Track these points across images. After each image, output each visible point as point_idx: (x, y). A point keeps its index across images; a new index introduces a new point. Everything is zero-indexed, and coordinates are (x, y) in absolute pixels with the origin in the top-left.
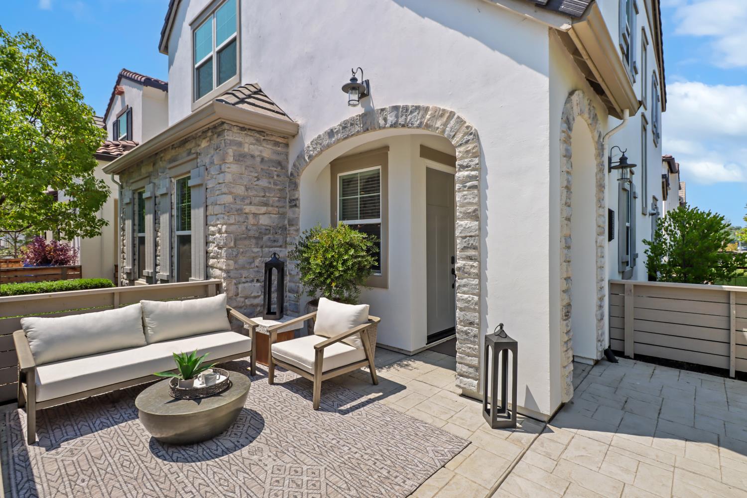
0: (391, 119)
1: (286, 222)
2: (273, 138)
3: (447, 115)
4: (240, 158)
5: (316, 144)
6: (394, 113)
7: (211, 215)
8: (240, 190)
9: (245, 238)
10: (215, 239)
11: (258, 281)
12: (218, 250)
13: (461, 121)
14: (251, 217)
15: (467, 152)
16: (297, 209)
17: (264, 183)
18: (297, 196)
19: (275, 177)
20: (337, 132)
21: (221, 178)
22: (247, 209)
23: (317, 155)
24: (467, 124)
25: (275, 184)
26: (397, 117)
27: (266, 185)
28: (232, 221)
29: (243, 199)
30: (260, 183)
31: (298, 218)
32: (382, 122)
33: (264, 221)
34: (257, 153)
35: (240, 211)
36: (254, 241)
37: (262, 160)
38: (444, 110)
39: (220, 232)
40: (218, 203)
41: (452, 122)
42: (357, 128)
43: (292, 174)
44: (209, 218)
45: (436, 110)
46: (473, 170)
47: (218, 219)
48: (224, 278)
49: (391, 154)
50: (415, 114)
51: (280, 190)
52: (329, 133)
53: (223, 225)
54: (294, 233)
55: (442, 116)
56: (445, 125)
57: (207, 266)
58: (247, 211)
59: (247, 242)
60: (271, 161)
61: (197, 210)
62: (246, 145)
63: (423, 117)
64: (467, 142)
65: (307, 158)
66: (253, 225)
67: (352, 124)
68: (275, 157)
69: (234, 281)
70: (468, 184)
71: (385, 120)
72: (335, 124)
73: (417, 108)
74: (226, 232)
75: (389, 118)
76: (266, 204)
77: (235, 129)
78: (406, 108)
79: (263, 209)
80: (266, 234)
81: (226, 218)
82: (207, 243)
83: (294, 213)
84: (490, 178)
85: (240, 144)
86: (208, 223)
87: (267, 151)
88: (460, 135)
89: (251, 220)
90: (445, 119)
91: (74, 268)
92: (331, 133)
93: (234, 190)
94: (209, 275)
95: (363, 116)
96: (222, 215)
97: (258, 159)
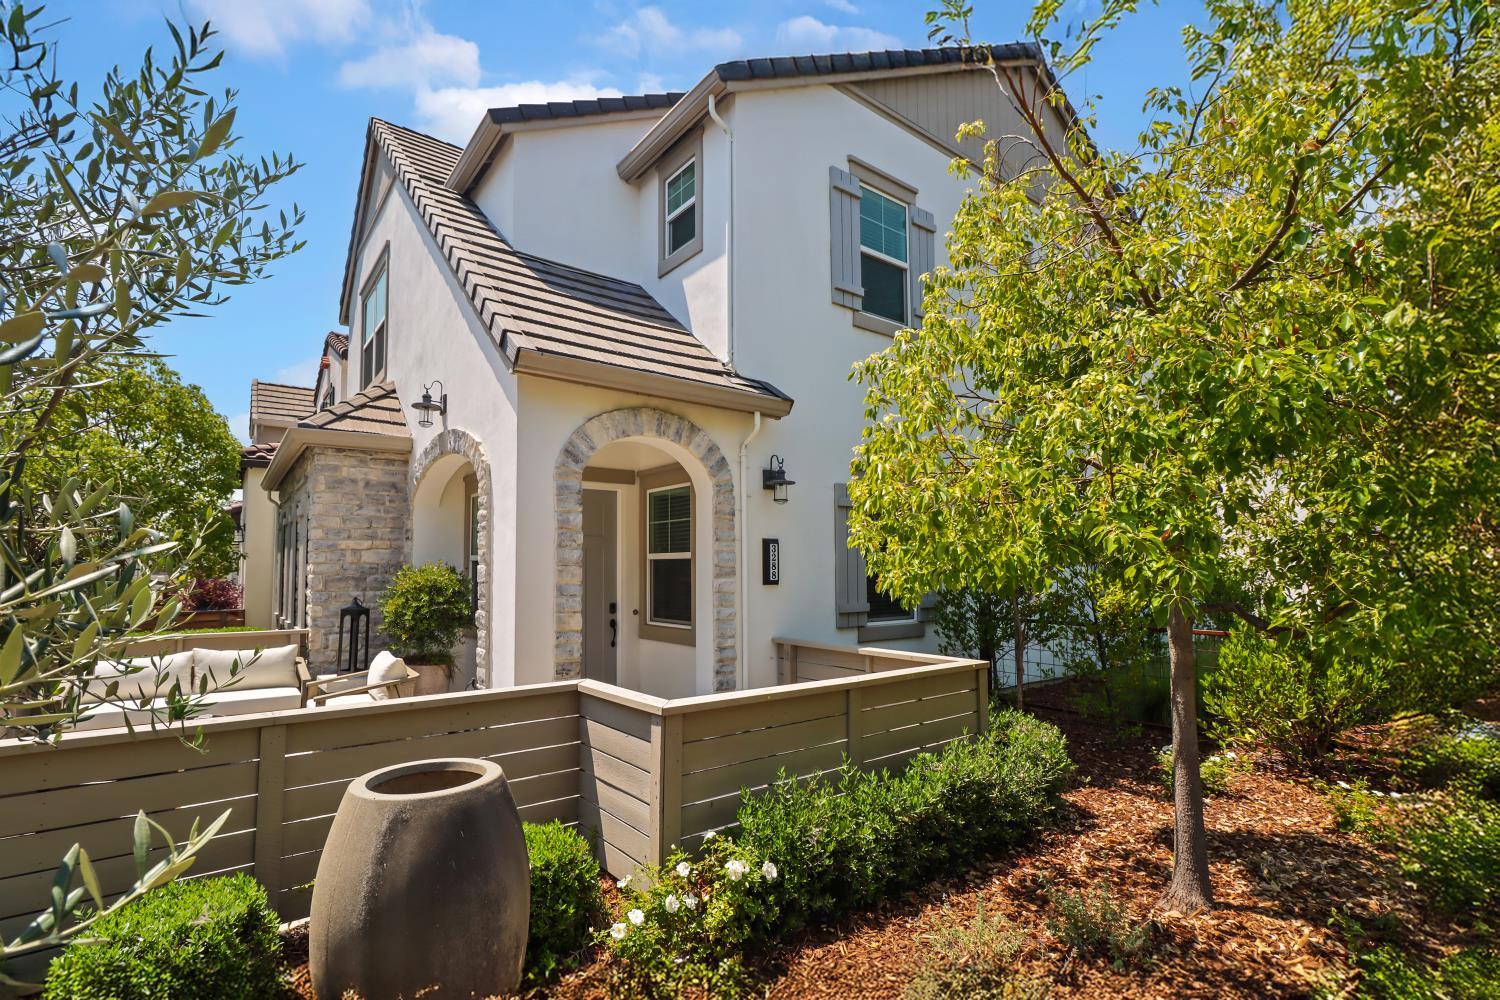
0: (453, 443)
1: (399, 558)
2: (386, 456)
4: (335, 484)
5: (420, 464)
6: (455, 438)
8: (334, 522)
9: (340, 580)
13: (482, 454)
14: (348, 554)
15: (484, 489)
16: (409, 542)
17: (369, 511)
18: (410, 527)
19: (387, 503)
20: (429, 455)
21: (313, 509)
22: (343, 544)
23: (422, 477)
24: (485, 459)
25: (387, 512)
26: (456, 442)
27: (372, 513)
29: (338, 533)
30: (364, 512)
32: (449, 446)
33: (368, 557)
34: (360, 476)
35: (333, 548)
36: (352, 583)
37: (367, 484)
38: (474, 441)
41: (478, 454)
46: (487, 510)
47: (310, 557)
48: (311, 628)
50: (463, 440)
51: (393, 519)
56: (474, 456)
58: (343, 547)
59: (342, 585)
60: (381, 484)
62: (345, 469)
64: (484, 477)
65: (415, 481)
66: (352, 563)
68: (387, 479)
69: (323, 631)
70: (484, 524)
74: (314, 573)
76: (372, 538)
77: (330, 452)
79: (367, 544)
80: (370, 574)
82: (305, 585)
83: (406, 547)
85: (336, 468)
86: (306, 561)
87: (375, 473)
88: (481, 469)
89: (349, 558)
90: (474, 450)
91: (236, 614)
92: (425, 455)
93: (326, 523)
97: (361, 484)
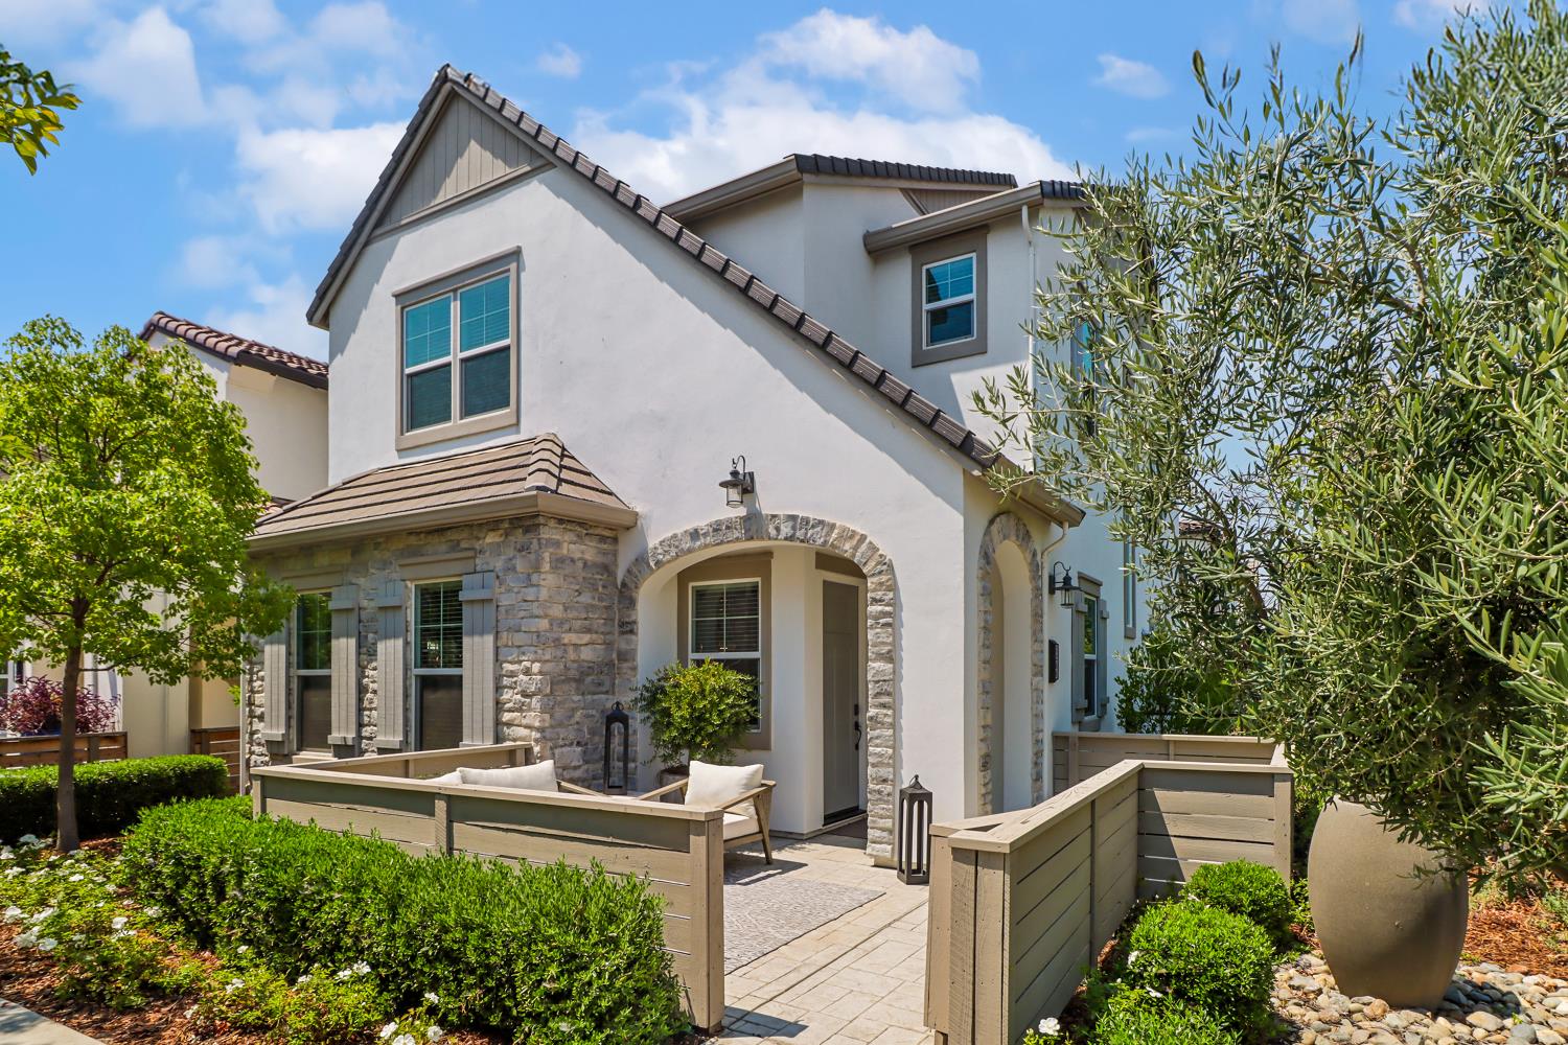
0: (786, 530)
1: (614, 656)
2: (598, 531)
3: (857, 537)
4: (559, 562)
5: (670, 546)
6: (790, 524)
7: (506, 646)
8: (557, 611)
9: (563, 681)
10: (515, 683)
11: (579, 744)
12: (523, 700)
13: (873, 548)
14: (571, 649)
15: (881, 584)
16: (633, 637)
17: (586, 598)
18: (633, 618)
19: (600, 589)
20: (705, 535)
21: (530, 594)
22: (567, 638)
23: (669, 562)
24: (880, 552)
25: (601, 600)
26: (794, 528)
27: (590, 601)
28: (548, 657)
29: (561, 623)
30: (581, 599)
31: (635, 650)
32: (773, 532)
33: (587, 654)
34: (577, 555)
35: (557, 642)
36: (574, 685)
37: (585, 564)
38: (853, 531)
39: (527, 672)
40: (523, 629)
41: (864, 547)
42: (737, 534)
43: (624, 584)
44: (503, 651)
45: (844, 529)
46: (887, 605)
47: (524, 654)
48: (536, 741)
49: (774, 563)
50: (819, 529)
51: (606, 608)
52: (691, 534)
53: (533, 662)
54: (629, 672)
55: (852, 537)
56: (856, 548)
57: (498, 723)
58: (566, 641)
59: (566, 687)
60: (595, 565)
61: (477, 639)
62: (565, 545)
63: (828, 534)
64: (880, 573)
65: (652, 564)
66: (573, 661)
67: (728, 528)
68: (600, 559)
69: (550, 744)
70: (881, 621)
71: (778, 529)
72: (702, 523)
73: (821, 522)
74: (540, 673)
75: (782, 527)
76: (589, 631)
77: (552, 523)
78: (806, 521)
79: (586, 638)
80: (588, 675)
81: (540, 652)
82: (498, 688)
83: (628, 642)
84: (905, 615)
85: (558, 544)
86: (500, 658)
87: (588, 551)
88: (872, 564)
89: (572, 655)
90: (855, 542)
91: (112, 738)
92: (695, 534)
93: (550, 612)
94: (501, 736)
95: (746, 519)
96: (533, 649)
97: (580, 564)
